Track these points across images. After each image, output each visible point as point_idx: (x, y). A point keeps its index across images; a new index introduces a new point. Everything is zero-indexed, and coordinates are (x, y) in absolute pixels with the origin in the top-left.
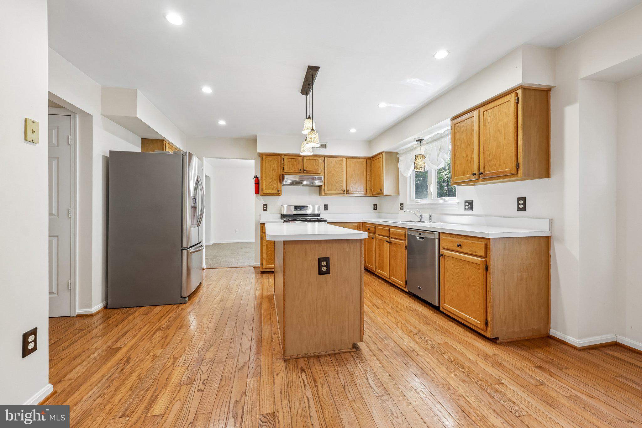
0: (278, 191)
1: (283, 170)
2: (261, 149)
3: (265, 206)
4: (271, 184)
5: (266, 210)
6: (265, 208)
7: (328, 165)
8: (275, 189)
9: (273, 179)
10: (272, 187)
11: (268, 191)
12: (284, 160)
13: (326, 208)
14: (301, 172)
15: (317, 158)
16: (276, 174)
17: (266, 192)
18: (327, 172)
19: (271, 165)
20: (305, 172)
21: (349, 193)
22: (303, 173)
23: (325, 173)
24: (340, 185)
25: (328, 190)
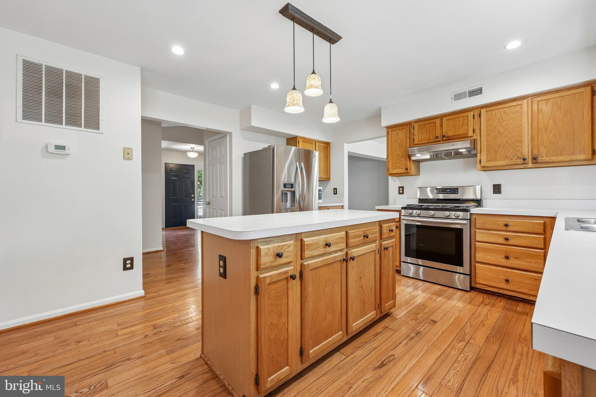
0: (407, 169)
1: (414, 141)
2: (386, 122)
3: (401, 189)
4: (398, 162)
5: (403, 193)
6: (401, 192)
7: (488, 120)
8: (403, 167)
9: (401, 155)
10: (400, 165)
11: (395, 170)
12: (414, 129)
13: (497, 189)
14: (439, 139)
15: (466, 114)
16: (404, 148)
17: (392, 172)
18: (485, 131)
19: (398, 138)
20: (445, 139)
21: (539, 161)
22: (443, 140)
23: (482, 135)
24: (516, 150)
25: (487, 161)
